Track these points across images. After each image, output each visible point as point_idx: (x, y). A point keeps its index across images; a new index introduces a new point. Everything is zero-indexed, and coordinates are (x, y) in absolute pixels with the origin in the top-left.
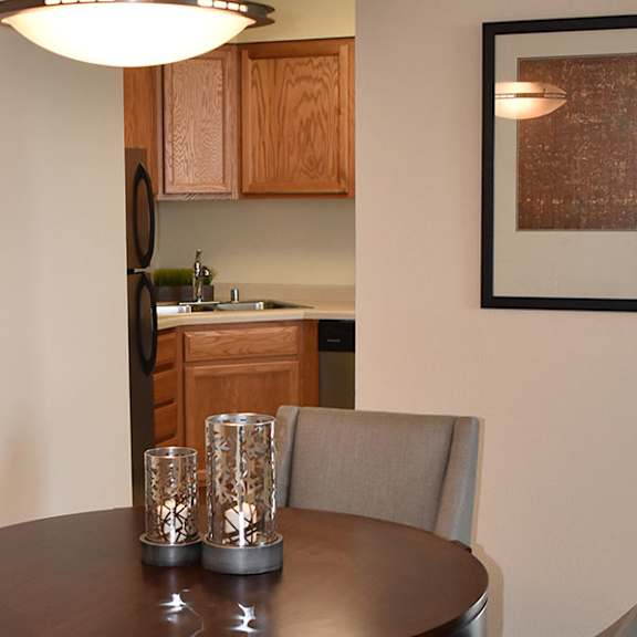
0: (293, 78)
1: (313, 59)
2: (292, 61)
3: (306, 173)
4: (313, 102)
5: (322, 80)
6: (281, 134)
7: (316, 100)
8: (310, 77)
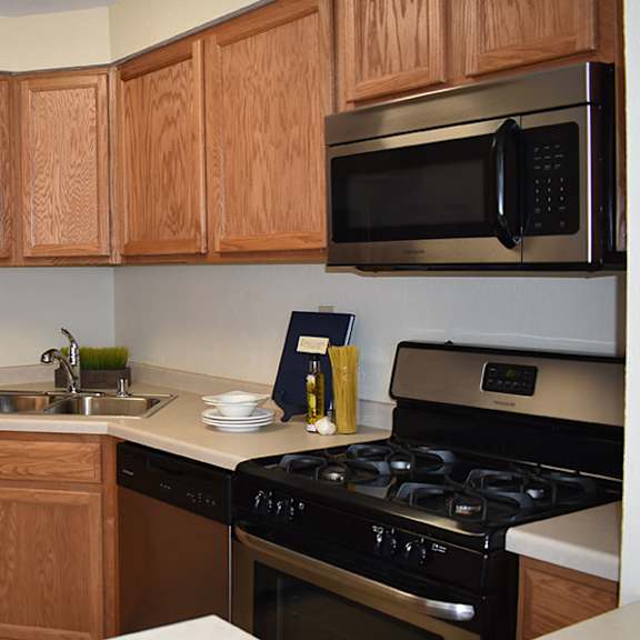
0: (156, 97)
1: (172, 68)
2: (155, 75)
3: (169, 227)
4: (173, 125)
5: (179, 95)
6: (149, 177)
7: (175, 123)
8: (170, 93)
